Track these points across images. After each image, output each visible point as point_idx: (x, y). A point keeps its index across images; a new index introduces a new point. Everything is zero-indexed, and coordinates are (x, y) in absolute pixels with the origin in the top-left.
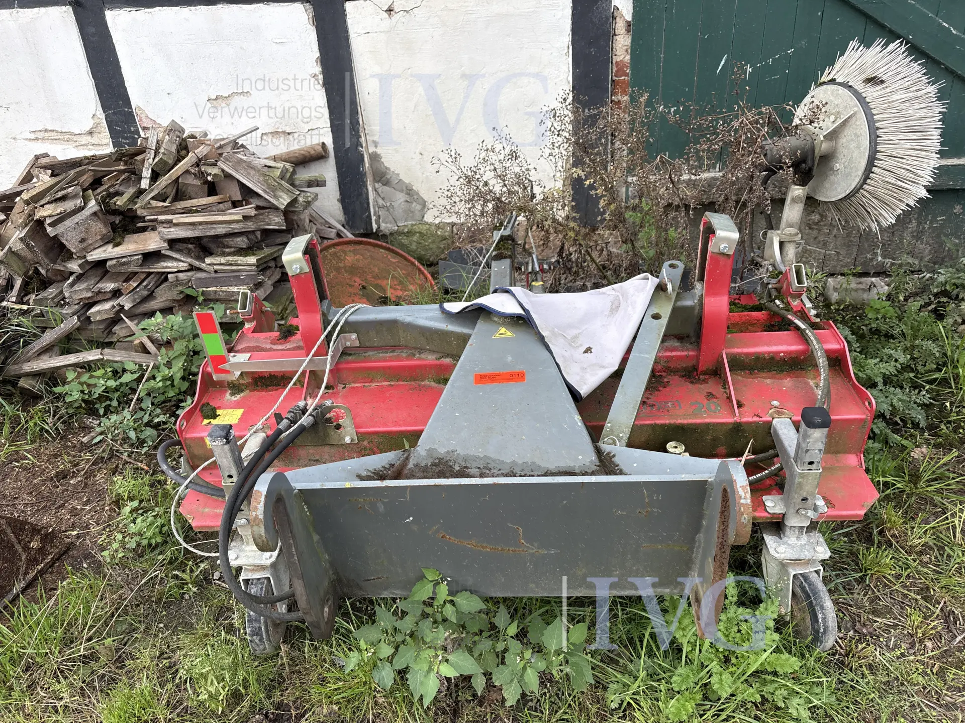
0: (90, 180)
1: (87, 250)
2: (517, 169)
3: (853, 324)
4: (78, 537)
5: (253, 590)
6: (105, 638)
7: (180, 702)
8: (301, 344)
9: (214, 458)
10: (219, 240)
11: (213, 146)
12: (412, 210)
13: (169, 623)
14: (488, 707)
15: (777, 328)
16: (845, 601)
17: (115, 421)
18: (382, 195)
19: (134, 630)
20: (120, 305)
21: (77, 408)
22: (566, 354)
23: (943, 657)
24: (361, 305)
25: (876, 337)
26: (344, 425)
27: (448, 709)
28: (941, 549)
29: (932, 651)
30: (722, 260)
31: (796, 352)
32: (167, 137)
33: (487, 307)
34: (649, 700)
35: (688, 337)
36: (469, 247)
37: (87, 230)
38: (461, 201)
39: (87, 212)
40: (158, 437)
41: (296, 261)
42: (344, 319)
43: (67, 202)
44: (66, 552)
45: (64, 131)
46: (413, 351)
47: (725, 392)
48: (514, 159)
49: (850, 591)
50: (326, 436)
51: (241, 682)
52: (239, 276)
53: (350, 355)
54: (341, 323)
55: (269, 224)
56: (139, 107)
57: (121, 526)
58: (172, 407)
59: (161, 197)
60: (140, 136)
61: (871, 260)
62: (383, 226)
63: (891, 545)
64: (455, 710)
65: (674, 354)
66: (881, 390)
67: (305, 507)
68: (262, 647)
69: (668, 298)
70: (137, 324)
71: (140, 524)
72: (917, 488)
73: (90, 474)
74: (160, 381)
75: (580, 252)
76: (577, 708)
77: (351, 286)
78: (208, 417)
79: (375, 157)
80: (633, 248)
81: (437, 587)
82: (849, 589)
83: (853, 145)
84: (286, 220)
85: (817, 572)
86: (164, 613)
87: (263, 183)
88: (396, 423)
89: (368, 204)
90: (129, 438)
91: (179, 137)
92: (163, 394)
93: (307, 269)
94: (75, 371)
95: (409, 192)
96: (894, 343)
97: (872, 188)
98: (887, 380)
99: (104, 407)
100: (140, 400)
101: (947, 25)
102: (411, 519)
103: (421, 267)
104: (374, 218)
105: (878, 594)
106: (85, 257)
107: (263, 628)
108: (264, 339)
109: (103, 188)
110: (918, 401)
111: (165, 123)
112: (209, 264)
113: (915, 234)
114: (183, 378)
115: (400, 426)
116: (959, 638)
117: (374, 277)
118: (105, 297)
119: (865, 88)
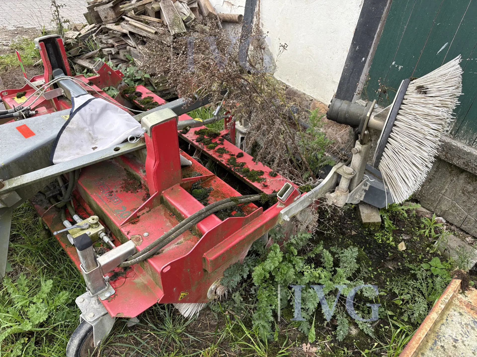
1: (107, 22)
37: (108, 14)
39: (109, 5)
59: (136, 10)
87: (171, 20)
95: (271, 57)
106: (106, 25)
118: (110, 46)
119: (413, 92)
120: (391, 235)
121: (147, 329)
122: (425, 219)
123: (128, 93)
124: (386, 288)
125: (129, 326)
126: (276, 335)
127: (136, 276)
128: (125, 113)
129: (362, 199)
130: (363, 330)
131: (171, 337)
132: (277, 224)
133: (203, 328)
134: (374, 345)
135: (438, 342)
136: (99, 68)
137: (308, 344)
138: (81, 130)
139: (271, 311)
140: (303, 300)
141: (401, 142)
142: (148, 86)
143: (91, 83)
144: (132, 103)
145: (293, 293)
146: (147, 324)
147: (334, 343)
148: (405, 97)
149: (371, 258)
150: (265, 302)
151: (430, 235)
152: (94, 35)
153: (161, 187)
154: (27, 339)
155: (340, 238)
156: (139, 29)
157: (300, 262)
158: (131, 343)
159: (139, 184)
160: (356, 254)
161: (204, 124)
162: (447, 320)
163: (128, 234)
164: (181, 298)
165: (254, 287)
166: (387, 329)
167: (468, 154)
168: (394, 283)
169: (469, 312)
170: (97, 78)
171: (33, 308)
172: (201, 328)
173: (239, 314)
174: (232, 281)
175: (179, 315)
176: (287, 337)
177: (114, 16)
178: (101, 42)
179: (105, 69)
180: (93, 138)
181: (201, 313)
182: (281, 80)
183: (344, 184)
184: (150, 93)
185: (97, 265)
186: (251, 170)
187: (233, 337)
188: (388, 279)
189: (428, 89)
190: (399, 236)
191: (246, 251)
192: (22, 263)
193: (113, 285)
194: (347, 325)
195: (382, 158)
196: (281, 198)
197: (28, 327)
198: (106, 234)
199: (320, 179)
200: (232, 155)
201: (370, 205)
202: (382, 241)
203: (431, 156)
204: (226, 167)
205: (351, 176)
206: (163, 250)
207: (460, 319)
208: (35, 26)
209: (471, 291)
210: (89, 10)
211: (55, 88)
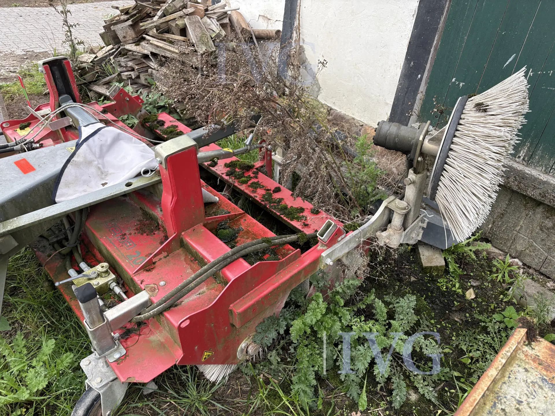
1: (125, 42)
12: (313, 89)
18: (301, 74)
20: (131, 75)
37: (126, 33)
39: (127, 24)
79: (302, 49)
87: (198, 37)
106: (125, 46)
118: (130, 69)
119: (471, 110)
120: (457, 280)
121: (166, 397)
122: (498, 261)
123: (148, 122)
124: (451, 344)
125: (145, 393)
126: (320, 402)
127: (151, 332)
128: (140, 144)
129: (419, 239)
130: (424, 395)
131: (195, 406)
132: (318, 269)
133: (233, 395)
134: (437, 412)
135: (497, 404)
136: (114, 94)
137: (359, 412)
138: (89, 163)
139: (313, 373)
140: (352, 359)
141: (459, 169)
142: (173, 114)
143: (104, 111)
144: (153, 133)
145: (340, 351)
146: (167, 391)
147: (390, 411)
148: (463, 116)
149: (434, 309)
150: (306, 362)
151: (504, 280)
152: (112, 57)
153: (180, 228)
154: (24, 410)
155: (396, 285)
156: (161, 49)
157: (347, 314)
158: (147, 413)
159: (156, 225)
160: (413, 304)
161: (234, 154)
162: (509, 377)
163: (141, 283)
164: (205, 359)
165: (293, 345)
166: (453, 393)
167: (545, 183)
168: (460, 338)
169: (536, 368)
170: (112, 105)
171: (31, 373)
172: (231, 395)
173: (276, 377)
174: (266, 338)
175: (204, 379)
176: (333, 404)
177: (134, 36)
178: (120, 66)
179: (121, 95)
180: (102, 173)
181: (231, 377)
182: (326, 103)
183: (397, 220)
184: (175, 121)
185: (104, 320)
186: (289, 207)
187: (269, 405)
188: (454, 333)
189: (488, 106)
190: (467, 282)
191: (282, 302)
192: (23, 320)
193: (124, 344)
194: (405, 389)
195: (439, 188)
196: (322, 238)
197: (24, 395)
198: (118, 284)
199: (369, 215)
200: (268, 190)
201: (431, 246)
202: (447, 288)
203: (494, 184)
204: (260, 203)
205: (404, 211)
206: (182, 301)
207: (525, 377)
208: (47, 50)
209: (539, 343)
210: (105, 30)
211: (62, 117)
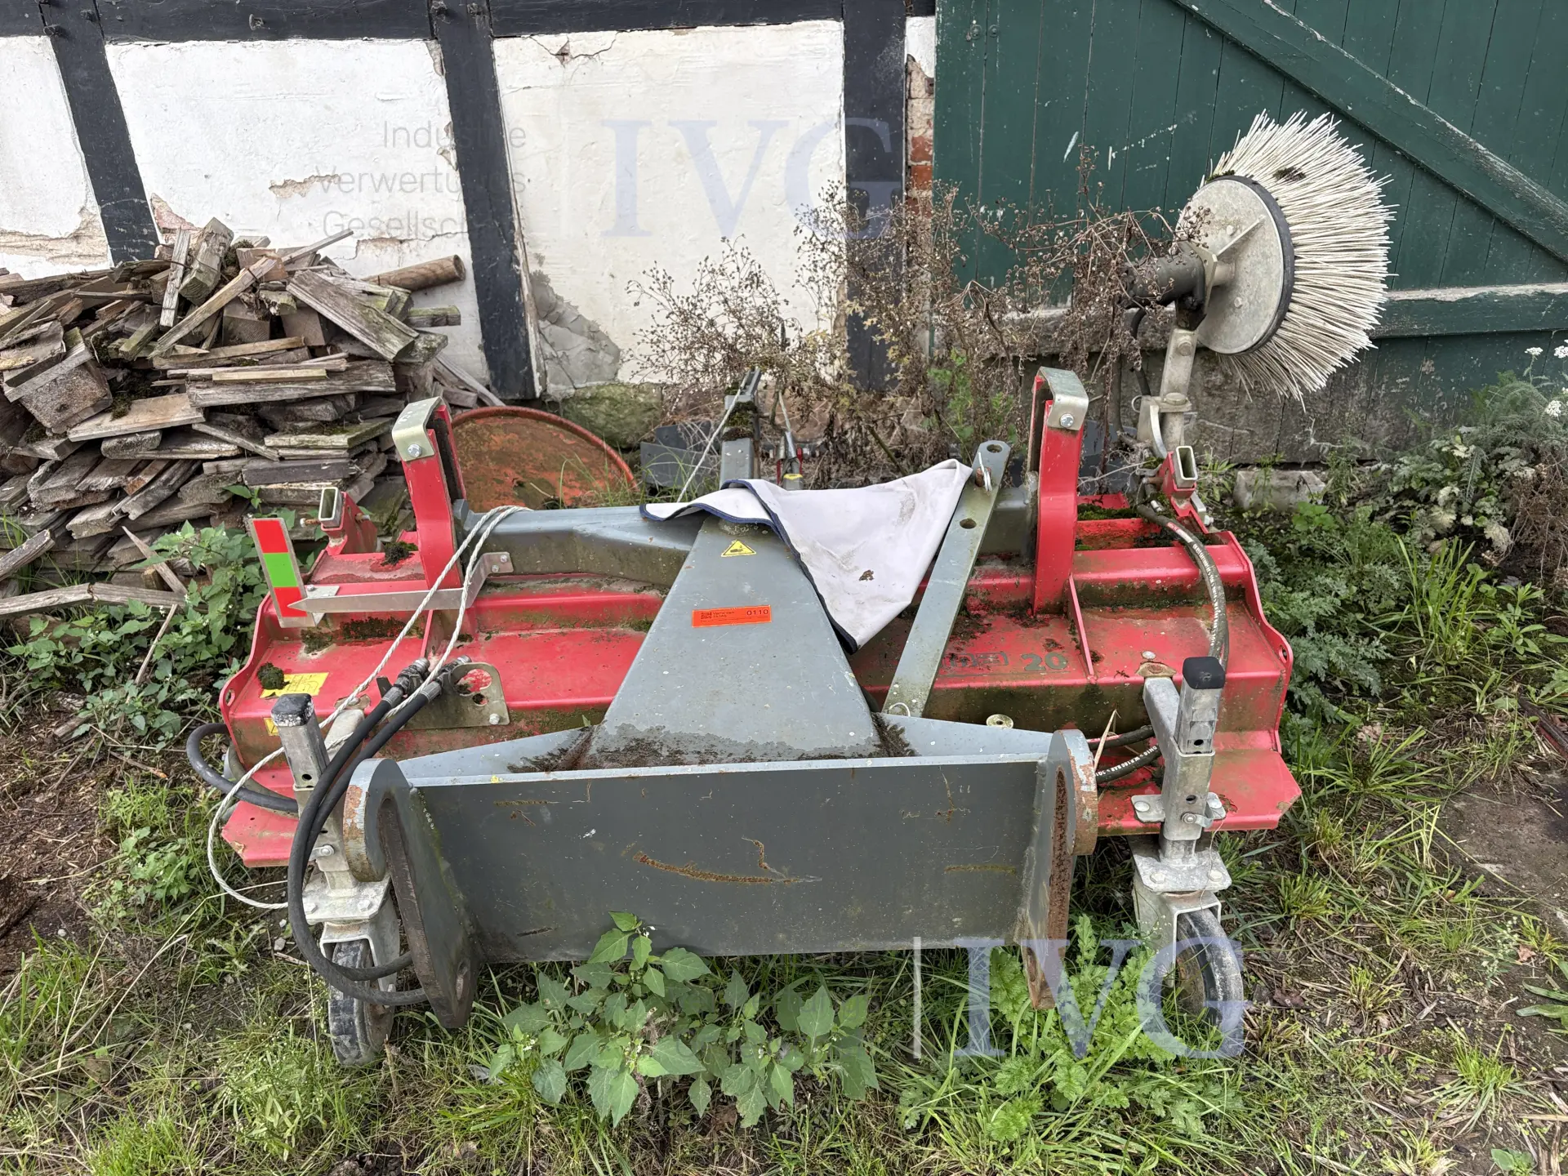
0: (77, 312)
1: (69, 423)
2: (759, 302)
3: (1275, 540)
4: (49, 887)
5: (342, 960)
6: (95, 1047)
7: (220, 1145)
8: (421, 570)
9: (282, 749)
10: (288, 408)
11: (279, 259)
12: (599, 363)
13: (201, 1022)
14: (716, 1135)
15: (1153, 543)
16: (1258, 958)
17: (111, 700)
18: (550, 340)
19: (143, 1034)
20: (122, 513)
21: (47, 680)
22: (832, 580)
23: (1405, 1038)
24: (516, 507)
25: (1309, 559)
26: (488, 695)
27: (651, 1140)
28: (1401, 877)
29: (1388, 1030)
30: (1065, 439)
31: (1181, 577)
32: (205, 244)
33: (713, 509)
34: (962, 1113)
35: (1018, 556)
36: (688, 422)
37: (71, 393)
38: (673, 348)
39: (71, 363)
40: (183, 725)
41: (413, 439)
42: (489, 529)
43: (38, 347)
44: (29, 912)
45: (32, 233)
46: (598, 580)
47: (1075, 640)
48: (754, 286)
49: (1266, 942)
50: (460, 712)
51: (320, 1108)
52: (320, 466)
53: (498, 586)
54: (484, 536)
55: (369, 384)
56: (157, 197)
57: (120, 868)
58: (206, 675)
59: (194, 339)
60: (157, 243)
61: (1301, 443)
62: (552, 388)
63: (1326, 872)
64: (662, 1142)
65: (997, 581)
66: (1313, 639)
67: (428, 815)
68: (354, 1053)
69: (986, 496)
70: (150, 544)
71: (153, 864)
72: (1366, 786)
73: (67, 787)
74: (188, 634)
75: (860, 430)
76: (853, 1132)
77: (500, 482)
78: (270, 687)
79: (539, 280)
80: (940, 424)
81: (635, 942)
82: (1265, 939)
83: (1260, 270)
84: (397, 377)
85: (1213, 910)
86: (193, 1006)
87: (360, 318)
88: (571, 692)
89: (528, 352)
90: (134, 728)
91: (223, 244)
92: (192, 655)
93: (431, 451)
94: (45, 620)
95: (594, 335)
96: (1332, 568)
97: (1290, 334)
98: (1322, 625)
99: (93, 679)
100: (153, 666)
101: (1401, 92)
102: (593, 832)
103: (612, 452)
104: (536, 376)
105: (1307, 945)
106: (65, 435)
107: (356, 1022)
108: (360, 564)
109: (98, 324)
110: (1369, 655)
111: (201, 221)
112: (271, 447)
113: (1364, 404)
114: (226, 630)
115: (578, 696)
116: (1428, 1010)
117: (537, 469)
177: (100, 392)
